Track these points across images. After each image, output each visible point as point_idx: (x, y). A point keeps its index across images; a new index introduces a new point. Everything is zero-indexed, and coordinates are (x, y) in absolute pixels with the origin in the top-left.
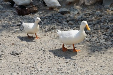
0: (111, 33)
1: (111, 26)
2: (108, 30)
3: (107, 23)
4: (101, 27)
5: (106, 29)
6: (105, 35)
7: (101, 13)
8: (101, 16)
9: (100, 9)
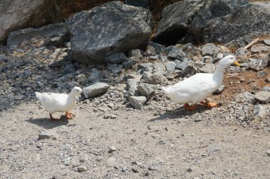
0: (21, 83)
1: (20, 74)
2: (18, 79)
3: (16, 70)
4: (7, 76)
5: (15, 79)
6: (14, 86)
7: (5, 58)
8: (6, 61)
9: (4, 52)
